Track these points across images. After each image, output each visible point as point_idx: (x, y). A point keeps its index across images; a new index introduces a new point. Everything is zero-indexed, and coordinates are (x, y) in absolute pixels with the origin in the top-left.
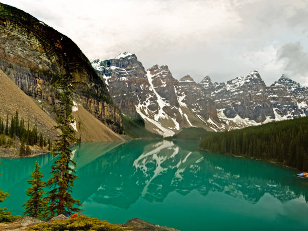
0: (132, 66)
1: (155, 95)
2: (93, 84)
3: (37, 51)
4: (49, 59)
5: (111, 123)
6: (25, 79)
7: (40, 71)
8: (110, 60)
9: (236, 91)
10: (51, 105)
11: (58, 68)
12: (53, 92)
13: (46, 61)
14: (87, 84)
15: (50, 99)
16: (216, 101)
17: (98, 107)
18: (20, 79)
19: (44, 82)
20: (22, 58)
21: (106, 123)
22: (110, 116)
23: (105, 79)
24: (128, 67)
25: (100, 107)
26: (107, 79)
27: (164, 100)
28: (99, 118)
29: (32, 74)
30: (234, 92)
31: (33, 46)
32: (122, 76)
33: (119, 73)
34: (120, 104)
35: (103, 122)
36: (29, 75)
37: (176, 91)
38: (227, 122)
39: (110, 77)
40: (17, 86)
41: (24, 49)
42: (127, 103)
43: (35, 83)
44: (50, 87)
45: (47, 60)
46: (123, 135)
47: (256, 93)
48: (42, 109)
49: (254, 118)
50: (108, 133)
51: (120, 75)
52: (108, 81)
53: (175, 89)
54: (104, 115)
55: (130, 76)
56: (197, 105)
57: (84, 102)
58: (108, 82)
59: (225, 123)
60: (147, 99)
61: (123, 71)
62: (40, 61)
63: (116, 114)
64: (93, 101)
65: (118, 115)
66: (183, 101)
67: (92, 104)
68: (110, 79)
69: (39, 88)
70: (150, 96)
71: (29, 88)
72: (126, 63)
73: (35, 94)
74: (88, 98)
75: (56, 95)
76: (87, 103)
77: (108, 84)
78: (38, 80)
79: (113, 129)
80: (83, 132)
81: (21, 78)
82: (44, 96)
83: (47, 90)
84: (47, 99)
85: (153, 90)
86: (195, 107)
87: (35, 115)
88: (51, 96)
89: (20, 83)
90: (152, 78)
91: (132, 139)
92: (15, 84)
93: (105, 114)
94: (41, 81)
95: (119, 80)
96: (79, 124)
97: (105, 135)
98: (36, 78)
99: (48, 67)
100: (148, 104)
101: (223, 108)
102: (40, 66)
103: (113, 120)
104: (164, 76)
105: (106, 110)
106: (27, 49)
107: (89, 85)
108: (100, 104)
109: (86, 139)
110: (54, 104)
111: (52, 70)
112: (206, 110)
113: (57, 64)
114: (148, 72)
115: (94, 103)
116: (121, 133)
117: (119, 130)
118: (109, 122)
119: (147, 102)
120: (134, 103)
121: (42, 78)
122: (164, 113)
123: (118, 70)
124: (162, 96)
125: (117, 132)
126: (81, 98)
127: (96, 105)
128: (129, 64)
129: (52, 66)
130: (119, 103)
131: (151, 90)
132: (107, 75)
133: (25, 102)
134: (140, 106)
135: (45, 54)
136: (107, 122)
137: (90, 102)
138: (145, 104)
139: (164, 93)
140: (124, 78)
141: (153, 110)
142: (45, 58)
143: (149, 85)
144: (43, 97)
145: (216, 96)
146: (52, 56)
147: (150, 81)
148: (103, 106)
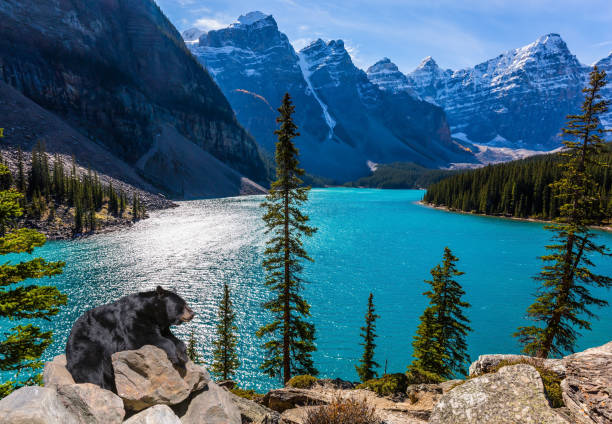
1: (318, 105)
2: (195, 85)
4: (88, 26)
5: (238, 160)
6: (30, 71)
7: (68, 55)
10: (107, 128)
11: (112, 49)
12: (109, 103)
13: (79, 31)
14: (182, 85)
15: (103, 116)
17: (208, 132)
18: (15, 72)
19: (83, 81)
20: (11, 20)
21: (228, 161)
22: (234, 147)
24: (261, 48)
25: (213, 131)
28: (211, 151)
29: (49, 63)
32: (248, 67)
33: (242, 60)
35: (221, 159)
36: (41, 64)
37: (360, 95)
39: (223, 69)
43: (60, 82)
44: (100, 90)
45: (82, 29)
51: (243, 65)
53: (359, 90)
54: (222, 146)
55: (265, 65)
57: (179, 122)
58: (220, 81)
61: (249, 55)
62: (66, 31)
63: (246, 143)
64: (197, 119)
65: (250, 146)
66: (376, 114)
67: (197, 127)
68: (222, 73)
69: (72, 93)
70: (308, 106)
71: (45, 93)
72: (255, 37)
73: (63, 105)
74: (187, 113)
75: (117, 109)
76: (186, 123)
78: (66, 76)
79: (242, 172)
81: (19, 70)
82: (87, 110)
83: (93, 98)
84: (95, 116)
85: (312, 95)
88: (104, 111)
90: (310, 69)
92: (3, 82)
93: (225, 144)
94: (75, 78)
95: (242, 76)
96: (175, 165)
98: (60, 70)
99: (87, 47)
102: (67, 44)
103: (240, 155)
104: (335, 64)
105: (225, 135)
107: (185, 87)
108: (213, 125)
110: (114, 125)
111: (99, 56)
113: (108, 39)
114: (303, 57)
115: (201, 123)
116: (257, 179)
118: (233, 159)
121: (76, 72)
122: (338, 138)
123: (240, 53)
126: (172, 114)
127: (204, 128)
128: (260, 41)
129: (97, 44)
131: (308, 94)
135: (75, 14)
136: (230, 159)
137: (193, 121)
139: (335, 99)
140: (252, 72)
141: (316, 133)
142: (76, 25)
143: (305, 84)
144: (85, 113)
146: (94, 20)
147: (306, 74)
148: (219, 129)
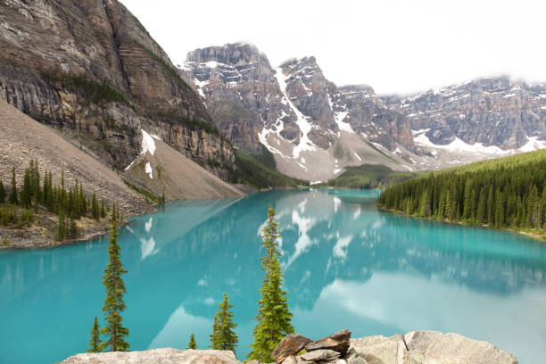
0: (247, 61)
1: (293, 113)
2: (179, 101)
3: (53, 33)
4: (83, 51)
5: (217, 165)
6: (30, 91)
7: (65, 77)
8: (204, 49)
9: (454, 95)
10: (98, 140)
11: (105, 70)
12: (101, 118)
13: (76, 56)
14: (167, 100)
15: (95, 129)
16: (411, 115)
17: (190, 140)
18: (17, 92)
19: (78, 98)
20: (14, 47)
21: (208, 167)
22: (214, 154)
23: (198, 87)
24: (241, 63)
25: (195, 139)
26: (201, 86)
27: (309, 121)
28: (193, 158)
29: (48, 83)
30: (450, 97)
31: (42, 22)
32: (230, 80)
33: (224, 73)
34: (230, 130)
35: (202, 164)
36: (40, 85)
37: (331, 104)
38: (434, 153)
39: (207, 82)
40: (11, 106)
41: (19, 28)
42: (243, 128)
43: (58, 100)
44: (93, 107)
45: (79, 54)
46: (239, 185)
47: (504, 94)
48: (81, 149)
49: (499, 141)
50: (213, 184)
51: (226, 78)
52: (204, 89)
53: (330, 99)
54: (202, 152)
55: (246, 79)
56: (372, 126)
57: (164, 133)
58: (205, 92)
59: (429, 155)
60: (278, 120)
61: (231, 69)
62: (63, 56)
63: (225, 149)
64: (180, 129)
65: (229, 152)
66: (345, 120)
67: (180, 136)
68: (207, 86)
69: (67, 109)
70: (284, 114)
71: (43, 109)
72: (237, 54)
73: (58, 120)
74: (172, 125)
75: (107, 123)
76: (170, 133)
77: (203, 95)
78: (62, 94)
79: (221, 176)
80: (167, 183)
81: (20, 90)
82: (80, 124)
83: (86, 113)
84: (88, 129)
85: (288, 104)
86: (368, 128)
87: (67, 162)
88: (96, 124)
89: (19, 101)
90: (286, 81)
91: (256, 191)
92: (6, 102)
93: (205, 151)
94: (71, 96)
95: (224, 88)
96: (159, 171)
97: (208, 186)
98: (57, 90)
99: (82, 69)
100: (280, 128)
101: (425, 129)
102: (64, 67)
103: (219, 161)
104: (308, 76)
105: (205, 143)
106: (26, 28)
107: (170, 102)
108: (195, 134)
109: (174, 196)
110: (104, 137)
111: (93, 76)
112: (391, 133)
113: (102, 62)
114: (279, 71)
115: (184, 133)
116: (234, 182)
117: (231, 176)
118: (212, 164)
119: (279, 124)
120: (255, 128)
121: (72, 91)
122: (311, 142)
123: (223, 68)
124: (305, 112)
125: (228, 181)
126: (158, 126)
127: (187, 137)
128: (241, 57)
129: (91, 67)
130: (227, 128)
131: (285, 103)
132: (201, 79)
133: (39, 138)
134: (265, 132)
135: (72, 41)
136: (210, 164)
137: (176, 131)
138: (275, 129)
139: (308, 108)
140: (234, 84)
141: (291, 138)
142: (72, 50)
143: (282, 95)
144: (78, 126)
145: (410, 107)
146: (89, 45)
147: (283, 87)
148: (201, 138)
